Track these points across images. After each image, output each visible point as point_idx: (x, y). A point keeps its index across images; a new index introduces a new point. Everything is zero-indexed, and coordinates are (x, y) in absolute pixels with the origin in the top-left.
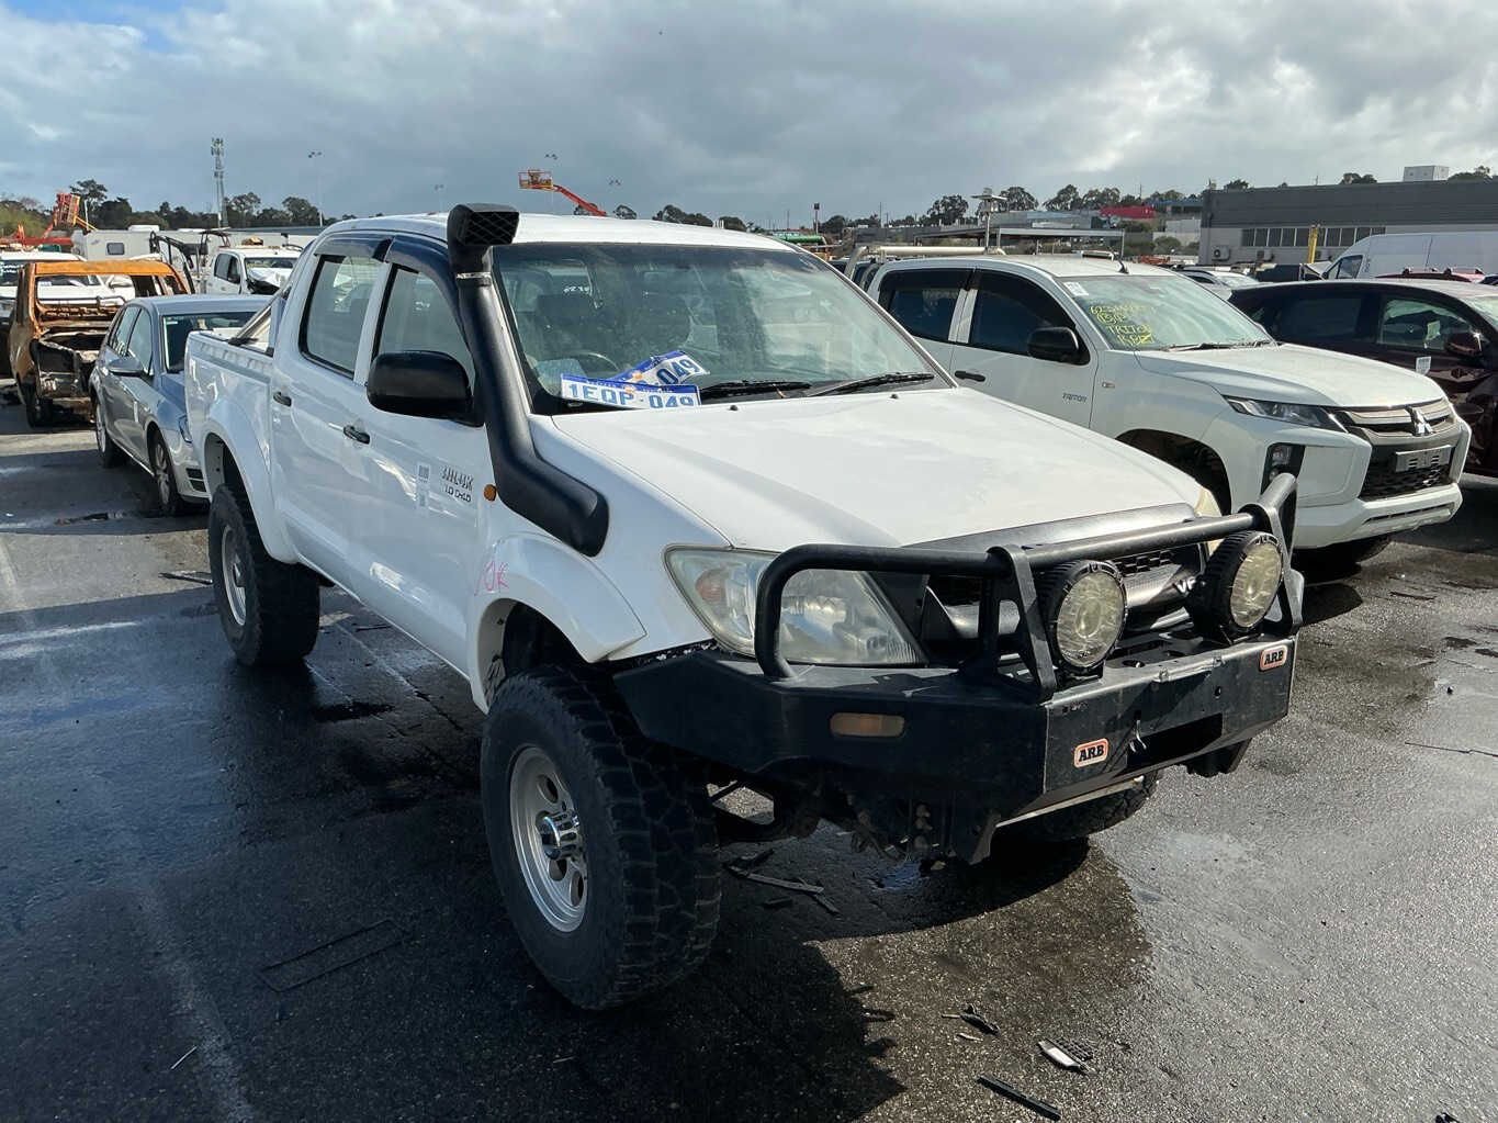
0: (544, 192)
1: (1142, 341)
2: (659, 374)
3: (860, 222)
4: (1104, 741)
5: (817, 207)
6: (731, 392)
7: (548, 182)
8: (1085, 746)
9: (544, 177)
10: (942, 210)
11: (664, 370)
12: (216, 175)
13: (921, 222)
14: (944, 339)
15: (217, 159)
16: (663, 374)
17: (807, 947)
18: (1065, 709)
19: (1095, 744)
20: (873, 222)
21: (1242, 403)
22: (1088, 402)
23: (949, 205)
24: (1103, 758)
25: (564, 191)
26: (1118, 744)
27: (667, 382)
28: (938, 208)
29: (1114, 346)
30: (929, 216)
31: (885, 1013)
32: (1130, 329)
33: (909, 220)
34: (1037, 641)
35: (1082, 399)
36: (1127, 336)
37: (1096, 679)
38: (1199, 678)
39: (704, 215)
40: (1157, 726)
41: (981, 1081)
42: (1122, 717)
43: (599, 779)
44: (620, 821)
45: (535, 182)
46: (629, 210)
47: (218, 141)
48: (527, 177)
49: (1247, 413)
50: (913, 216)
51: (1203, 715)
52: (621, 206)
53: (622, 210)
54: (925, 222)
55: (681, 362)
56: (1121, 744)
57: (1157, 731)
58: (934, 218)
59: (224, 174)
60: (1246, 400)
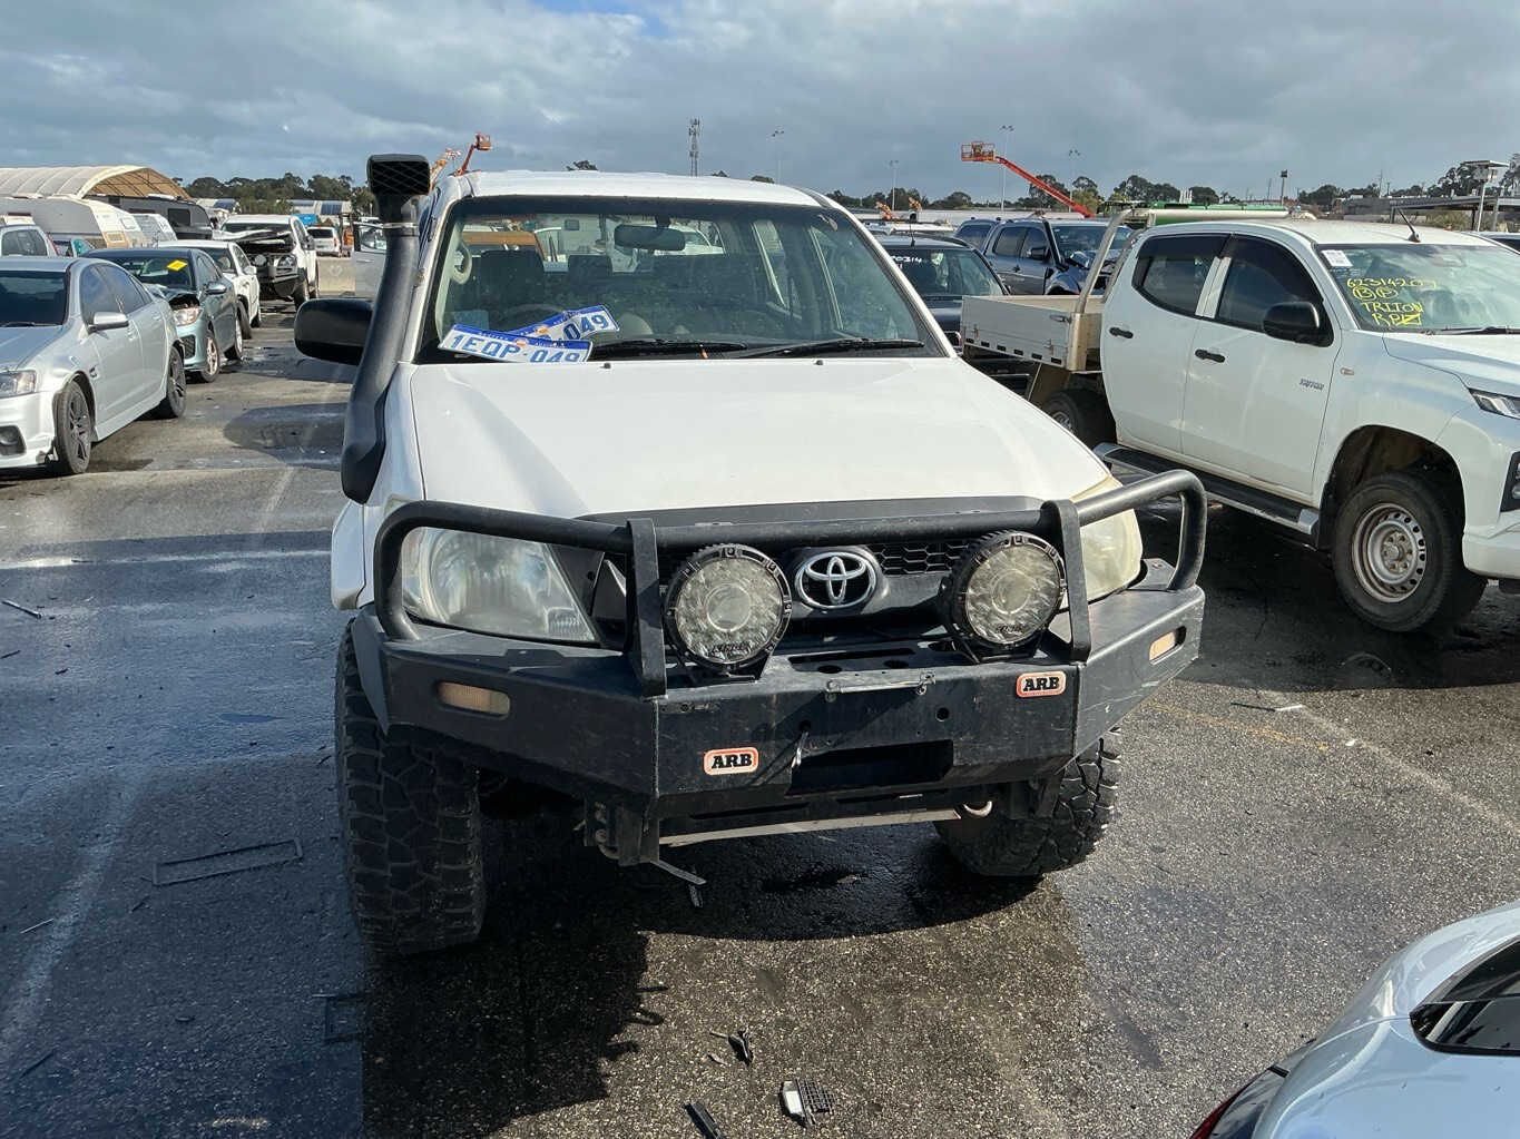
0: (986, 164)
1: (1404, 322)
2: (566, 330)
3: (1354, 192)
4: (752, 751)
5: (1284, 175)
6: (643, 351)
7: (991, 154)
8: (724, 754)
9: (986, 149)
10: (1457, 179)
11: (572, 325)
12: (691, 155)
13: (1430, 192)
14: (1191, 314)
15: (694, 140)
16: (570, 329)
17: (640, 937)
18: (684, 707)
19: (738, 752)
20: (1370, 192)
21: (1492, 400)
22: (1326, 388)
23: (1466, 173)
24: (751, 769)
25: (1006, 162)
26: (773, 756)
27: (570, 336)
28: (1452, 177)
29: (1364, 326)
30: (1440, 186)
31: (653, 1015)
32: (1392, 307)
33: (1416, 190)
34: (648, 628)
35: (1320, 387)
36: (1386, 315)
37: (750, 679)
38: (909, 693)
39: (1172, 185)
40: (839, 742)
41: (689, 1108)
42: (778, 726)
43: (344, 727)
44: (352, 771)
45: (978, 155)
46: (1090, 181)
47: (696, 123)
48: (970, 150)
49: (1495, 411)
50: (1421, 186)
51: (918, 738)
52: (1082, 178)
53: (1081, 182)
54: (1434, 192)
55: (594, 319)
56: (778, 757)
57: (839, 748)
58: (1447, 188)
59: (699, 155)
60: (1497, 395)
